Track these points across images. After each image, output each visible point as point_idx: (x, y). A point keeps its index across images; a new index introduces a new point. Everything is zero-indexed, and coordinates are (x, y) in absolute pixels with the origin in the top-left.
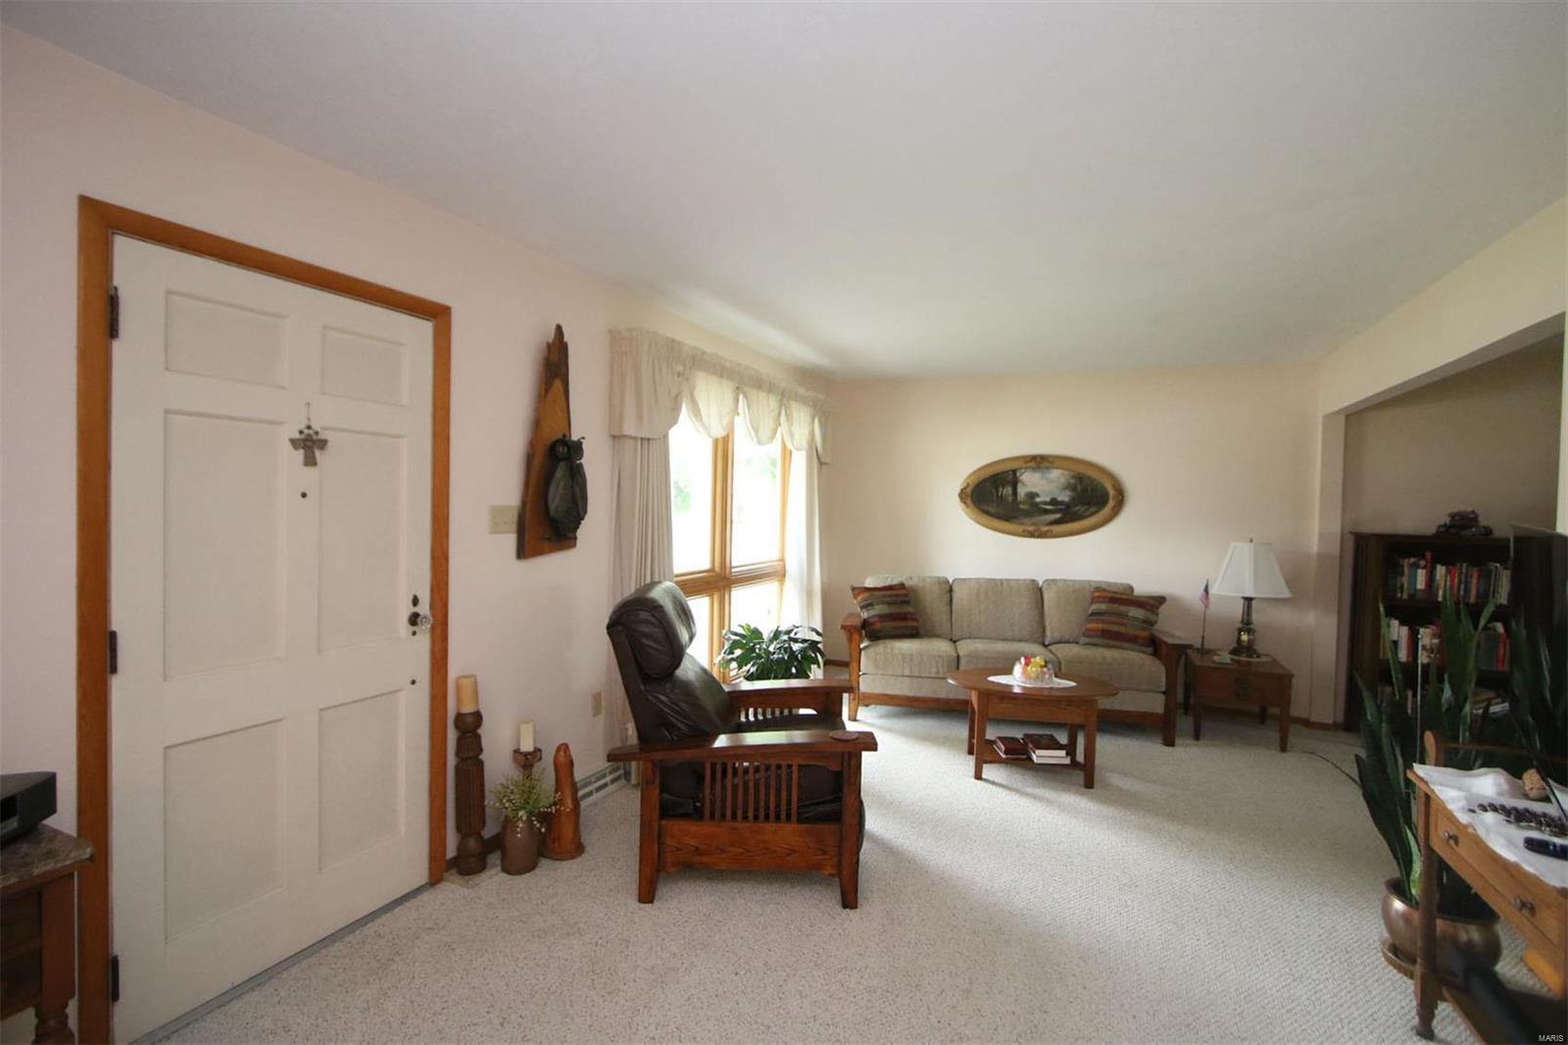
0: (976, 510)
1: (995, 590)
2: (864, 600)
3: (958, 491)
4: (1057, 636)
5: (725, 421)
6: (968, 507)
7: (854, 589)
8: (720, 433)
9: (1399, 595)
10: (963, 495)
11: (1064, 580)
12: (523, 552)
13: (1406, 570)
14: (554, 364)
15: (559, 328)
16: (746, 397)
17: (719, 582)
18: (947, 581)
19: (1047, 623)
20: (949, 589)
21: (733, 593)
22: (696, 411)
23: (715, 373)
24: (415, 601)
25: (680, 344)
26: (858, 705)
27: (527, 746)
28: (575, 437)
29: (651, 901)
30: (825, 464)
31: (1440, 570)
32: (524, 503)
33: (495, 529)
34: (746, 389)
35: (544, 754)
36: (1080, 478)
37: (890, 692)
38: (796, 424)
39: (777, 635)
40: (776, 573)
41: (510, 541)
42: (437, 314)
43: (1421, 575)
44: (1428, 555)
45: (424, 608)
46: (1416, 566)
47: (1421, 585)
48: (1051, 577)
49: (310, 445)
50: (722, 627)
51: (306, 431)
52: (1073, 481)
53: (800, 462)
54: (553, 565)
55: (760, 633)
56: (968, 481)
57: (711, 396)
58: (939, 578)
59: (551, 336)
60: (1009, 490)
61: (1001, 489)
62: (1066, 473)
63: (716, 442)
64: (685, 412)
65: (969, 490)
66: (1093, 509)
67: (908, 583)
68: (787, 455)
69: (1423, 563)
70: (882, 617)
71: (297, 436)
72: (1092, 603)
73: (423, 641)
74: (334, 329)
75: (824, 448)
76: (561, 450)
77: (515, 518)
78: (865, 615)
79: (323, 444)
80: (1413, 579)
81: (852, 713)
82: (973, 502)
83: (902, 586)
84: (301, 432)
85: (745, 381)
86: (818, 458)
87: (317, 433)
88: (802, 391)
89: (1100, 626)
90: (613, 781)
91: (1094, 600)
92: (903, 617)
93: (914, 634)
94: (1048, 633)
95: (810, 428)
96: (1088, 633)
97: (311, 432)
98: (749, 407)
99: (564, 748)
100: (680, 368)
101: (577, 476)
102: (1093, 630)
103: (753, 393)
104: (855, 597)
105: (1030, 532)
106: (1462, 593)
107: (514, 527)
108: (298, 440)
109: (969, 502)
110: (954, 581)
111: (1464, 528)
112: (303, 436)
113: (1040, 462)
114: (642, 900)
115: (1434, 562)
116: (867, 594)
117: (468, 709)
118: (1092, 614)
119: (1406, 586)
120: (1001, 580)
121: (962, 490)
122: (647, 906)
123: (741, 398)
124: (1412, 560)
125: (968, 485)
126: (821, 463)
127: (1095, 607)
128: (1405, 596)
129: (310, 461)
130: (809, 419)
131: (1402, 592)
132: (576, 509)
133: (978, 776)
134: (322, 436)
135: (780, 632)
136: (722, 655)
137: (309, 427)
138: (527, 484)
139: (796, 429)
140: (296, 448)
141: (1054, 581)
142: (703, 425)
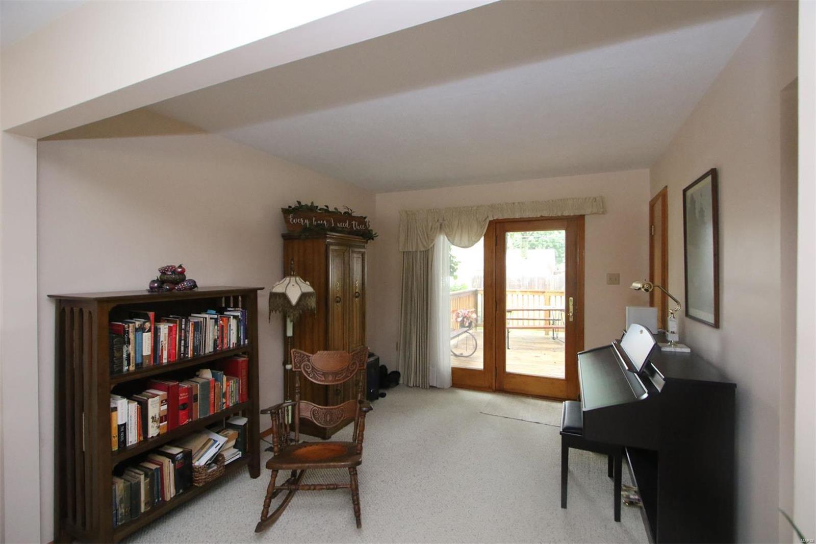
9: (126, 368)
13: (132, 336)
31: (164, 328)
43: (147, 337)
44: (151, 314)
46: (142, 329)
47: (147, 350)
69: (148, 325)
80: (139, 346)
106: (182, 348)
111: (176, 283)
115: (158, 320)
119: (132, 354)
124: (138, 323)
128: (132, 368)
131: (129, 364)
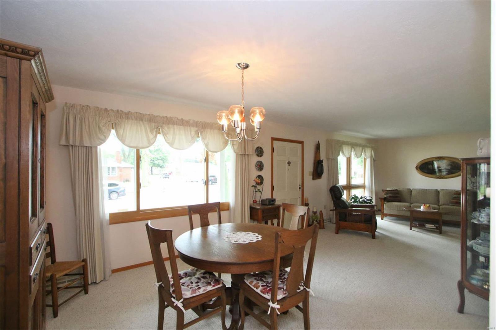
0: (421, 172)
1: (424, 192)
2: (385, 193)
3: (415, 167)
4: (443, 203)
5: (349, 154)
6: (418, 170)
7: (383, 190)
8: (348, 156)
10: (417, 168)
11: (447, 190)
12: (313, 179)
14: (318, 147)
15: (319, 141)
16: (354, 148)
17: (349, 187)
18: (410, 189)
19: (440, 200)
20: (410, 191)
21: (352, 190)
22: (343, 153)
23: (347, 145)
24: (300, 185)
25: (340, 140)
26: (384, 216)
27: (315, 211)
28: (321, 159)
29: (338, 234)
30: (376, 161)
32: (314, 171)
33: (309, 175)
34: (354, 147)
35: (318, 212)
36: (453, 162)
37: (392, 214)
38: (367, 152)
39: (362, 198)
40: (363, 187)
41: (311, 177)
42: (302, 143)
45: (301, 187)
48: (442, 188)
49: (289, 163)
50: (349, 196)
52: (451, 163)
53: (368, 161)
54: (318, 181)
55: (358, 198)
56: (418, 164)
57: (346, 149)
58: (408, 189)
59: (317, 143)
60: (431, 166)
61: (428, 166)
62: (448, 161)
63: (347, 158)
64: (341, 154)
65: (419, 166)
66: (458, 171)
67: (398, 189)
68: (365, 160)
70: (390, 197)
72: (454, 195)
73: (301, 192)
75: (375, 157)
76: (320, 162)
77: (312, 173)
78: (386, 196)
79: (290, 163)
81: (382, 218)
82: (420, 169)
83: (397, 190)
84: (288, 161)
85: (353, 145)
86: (374, 160)
87: (290, 161)
88: (368, 145)
89: (455, 201)
90: (328, 222)
91: (455, 194)
92: (397, 197)
93: (400, 201)
94: (440, 202)
95: (371, 153)
96: (452, 203)
98: (355, 150)
99: (321, 211)
100: (340, 145)
101: (322, 166)
102: (453, 202)
103: (355, 147)
104: (383, 192)
105: (438, 177)
107: (312, 175)
109: (419, 170)
110: (412, 189)
113: (439, 159)
114: (336, 233)
116: (386, 191)
117: (307, 202)
118: (454, 198)
120: (427, 189)
121: (416, 167)
122: (337, 235)
123: (353, 149)
125: (418, 165)
126: (374, 161)
127: (455, 196)
129: (289, 166)
130: (371, 150)
132: (322, 172)
133: (411, 229)
135: (362, 197)
136: (350, 201)
138: (314, 167)
139: (367, 154)
141: (443, 190)
142: (345, 155)
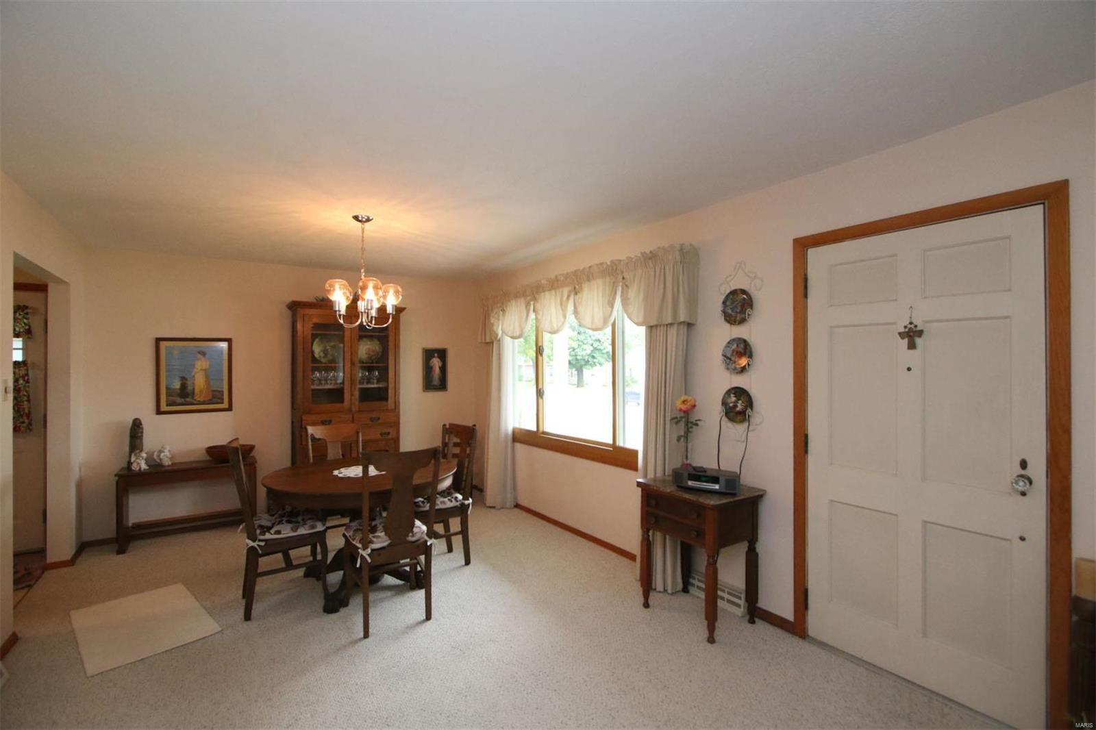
24: (1024, 465)
49: (912, 335)
51: (909, 326)
71: (902, 330)
73: (1035, 504)
74: (930, 250)
79: (920, 333)
84: (905, 327)
87: (916, 326)
97: (912, 326)
108: (904, 332)
112: (907, 330)
129: (912, 346)
134: (919, 328)
137: (911, 323)
140: (902, 338)
